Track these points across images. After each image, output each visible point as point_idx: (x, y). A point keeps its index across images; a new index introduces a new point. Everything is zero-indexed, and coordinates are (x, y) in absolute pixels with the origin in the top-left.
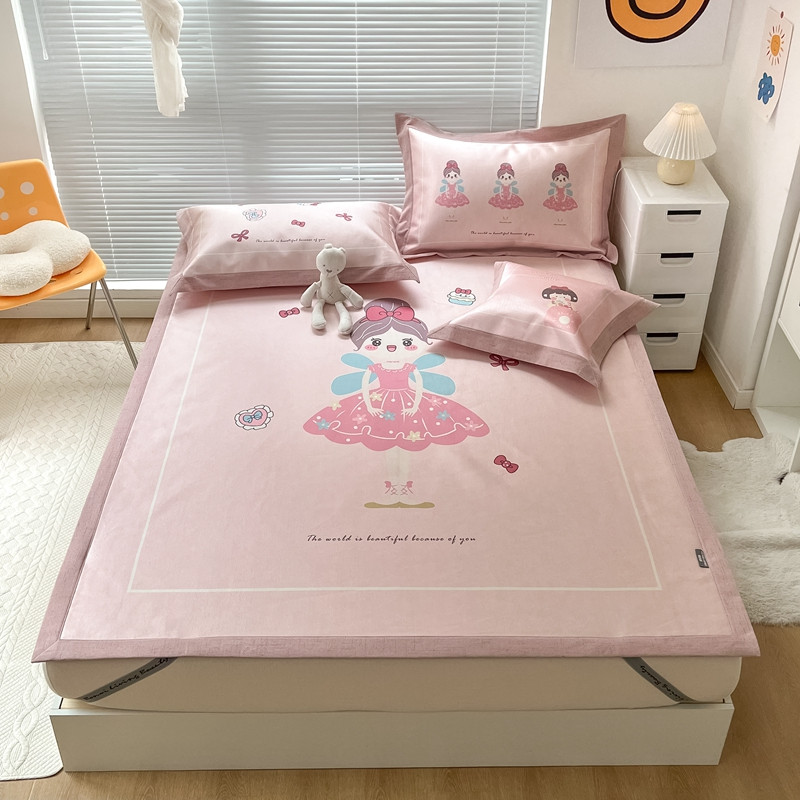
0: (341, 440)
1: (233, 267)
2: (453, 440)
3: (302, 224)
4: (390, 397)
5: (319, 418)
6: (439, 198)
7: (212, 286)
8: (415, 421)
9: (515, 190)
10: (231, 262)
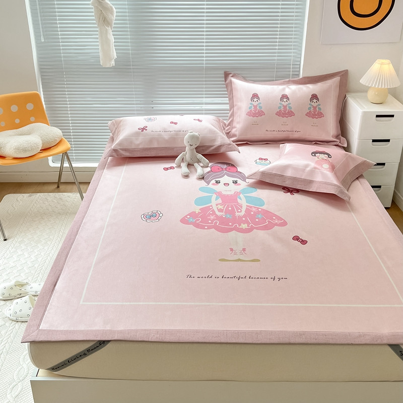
0: (203, 227)
1: (139, 145)
2: (266, 228)
3: (176, 123)
4: (228, 207)
5: (188, 217)
6: (248, 112)
7: (127, 154)
8: (244, 219)
9: (289, 107)
10: (137, 142)
